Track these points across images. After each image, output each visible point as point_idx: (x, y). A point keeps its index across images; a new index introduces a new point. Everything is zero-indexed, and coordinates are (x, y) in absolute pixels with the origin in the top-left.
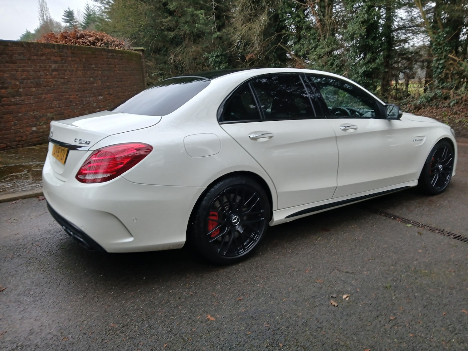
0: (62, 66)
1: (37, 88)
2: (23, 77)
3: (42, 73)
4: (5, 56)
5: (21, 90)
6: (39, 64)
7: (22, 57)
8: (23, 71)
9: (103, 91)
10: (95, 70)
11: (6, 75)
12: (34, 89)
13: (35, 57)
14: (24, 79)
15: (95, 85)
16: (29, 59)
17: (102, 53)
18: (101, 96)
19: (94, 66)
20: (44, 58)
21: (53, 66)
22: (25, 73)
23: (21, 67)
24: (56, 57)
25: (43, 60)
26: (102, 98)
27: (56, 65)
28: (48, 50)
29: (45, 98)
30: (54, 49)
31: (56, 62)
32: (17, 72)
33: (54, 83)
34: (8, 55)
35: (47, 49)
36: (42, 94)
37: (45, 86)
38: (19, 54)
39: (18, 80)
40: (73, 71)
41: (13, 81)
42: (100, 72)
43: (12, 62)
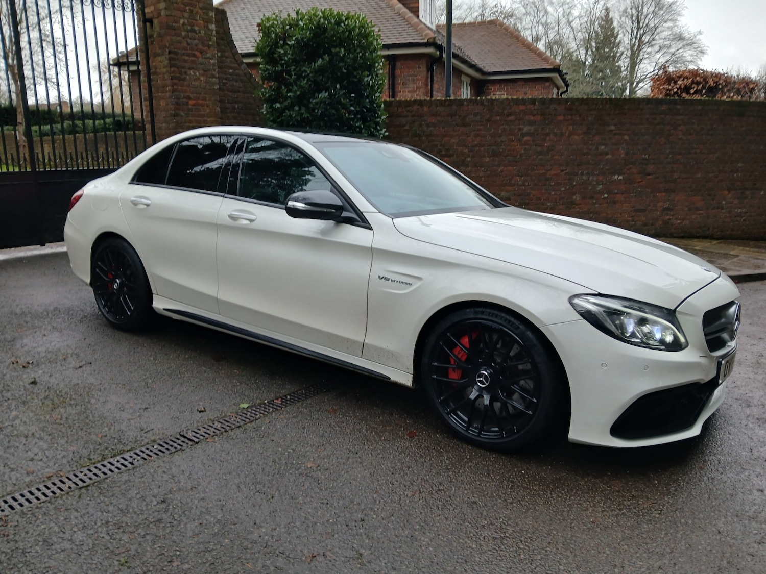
0: (543, 129)
1: (492, 158)
2: (476, 143)
3: (504, 138)
4: (457, 117)
5: (469, 159)
6: (502, 127)
7: (478, 118)
8: (477, 136)
9: (628, 167)
10: (615, 134)
11: (453, 141)
12: (488, 159)
13: (498, 118)
14: (476, 146)
15: (609, 156)
16: (488, 121)
17: (641, 106)
18: (619, 175)
19: (613, 128)
20: (512, 118)
21: (526, 129)
22: (479, 138)
23: (474, 131)
24: (534, 115)
25: (511, 121)
26: (621, 177)
27: (532, 128)
28: (522, 107)
29: (502, 172)
30: (532, 106)
31: (531, 123)
32: (468, 137)
33: (523, 152)
34: (460, 116)
35: (520, 106)
36: (499, 165)
37: (506, 156)
38: (476, 115)
39: (467, 147)
40: (562, 134)
41: (461, 148)
42: (626, 137)
43: (464, 125)
